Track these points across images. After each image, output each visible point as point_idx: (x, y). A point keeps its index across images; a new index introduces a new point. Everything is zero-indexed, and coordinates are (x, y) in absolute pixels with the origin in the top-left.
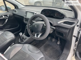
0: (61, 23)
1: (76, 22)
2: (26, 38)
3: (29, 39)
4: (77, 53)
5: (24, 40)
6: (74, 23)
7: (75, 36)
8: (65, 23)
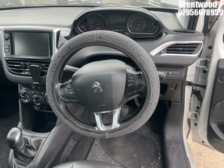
0: (160, 53)
1: (202, 42)
2: (39, 142)
3: (54, 141)
4: (214, 127)
5: (32, 153)
6: (198, 44)
7: (190, 84)
8: (171, 49)
